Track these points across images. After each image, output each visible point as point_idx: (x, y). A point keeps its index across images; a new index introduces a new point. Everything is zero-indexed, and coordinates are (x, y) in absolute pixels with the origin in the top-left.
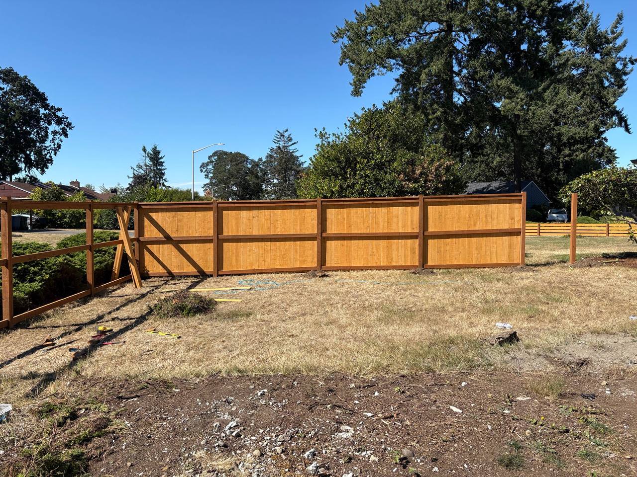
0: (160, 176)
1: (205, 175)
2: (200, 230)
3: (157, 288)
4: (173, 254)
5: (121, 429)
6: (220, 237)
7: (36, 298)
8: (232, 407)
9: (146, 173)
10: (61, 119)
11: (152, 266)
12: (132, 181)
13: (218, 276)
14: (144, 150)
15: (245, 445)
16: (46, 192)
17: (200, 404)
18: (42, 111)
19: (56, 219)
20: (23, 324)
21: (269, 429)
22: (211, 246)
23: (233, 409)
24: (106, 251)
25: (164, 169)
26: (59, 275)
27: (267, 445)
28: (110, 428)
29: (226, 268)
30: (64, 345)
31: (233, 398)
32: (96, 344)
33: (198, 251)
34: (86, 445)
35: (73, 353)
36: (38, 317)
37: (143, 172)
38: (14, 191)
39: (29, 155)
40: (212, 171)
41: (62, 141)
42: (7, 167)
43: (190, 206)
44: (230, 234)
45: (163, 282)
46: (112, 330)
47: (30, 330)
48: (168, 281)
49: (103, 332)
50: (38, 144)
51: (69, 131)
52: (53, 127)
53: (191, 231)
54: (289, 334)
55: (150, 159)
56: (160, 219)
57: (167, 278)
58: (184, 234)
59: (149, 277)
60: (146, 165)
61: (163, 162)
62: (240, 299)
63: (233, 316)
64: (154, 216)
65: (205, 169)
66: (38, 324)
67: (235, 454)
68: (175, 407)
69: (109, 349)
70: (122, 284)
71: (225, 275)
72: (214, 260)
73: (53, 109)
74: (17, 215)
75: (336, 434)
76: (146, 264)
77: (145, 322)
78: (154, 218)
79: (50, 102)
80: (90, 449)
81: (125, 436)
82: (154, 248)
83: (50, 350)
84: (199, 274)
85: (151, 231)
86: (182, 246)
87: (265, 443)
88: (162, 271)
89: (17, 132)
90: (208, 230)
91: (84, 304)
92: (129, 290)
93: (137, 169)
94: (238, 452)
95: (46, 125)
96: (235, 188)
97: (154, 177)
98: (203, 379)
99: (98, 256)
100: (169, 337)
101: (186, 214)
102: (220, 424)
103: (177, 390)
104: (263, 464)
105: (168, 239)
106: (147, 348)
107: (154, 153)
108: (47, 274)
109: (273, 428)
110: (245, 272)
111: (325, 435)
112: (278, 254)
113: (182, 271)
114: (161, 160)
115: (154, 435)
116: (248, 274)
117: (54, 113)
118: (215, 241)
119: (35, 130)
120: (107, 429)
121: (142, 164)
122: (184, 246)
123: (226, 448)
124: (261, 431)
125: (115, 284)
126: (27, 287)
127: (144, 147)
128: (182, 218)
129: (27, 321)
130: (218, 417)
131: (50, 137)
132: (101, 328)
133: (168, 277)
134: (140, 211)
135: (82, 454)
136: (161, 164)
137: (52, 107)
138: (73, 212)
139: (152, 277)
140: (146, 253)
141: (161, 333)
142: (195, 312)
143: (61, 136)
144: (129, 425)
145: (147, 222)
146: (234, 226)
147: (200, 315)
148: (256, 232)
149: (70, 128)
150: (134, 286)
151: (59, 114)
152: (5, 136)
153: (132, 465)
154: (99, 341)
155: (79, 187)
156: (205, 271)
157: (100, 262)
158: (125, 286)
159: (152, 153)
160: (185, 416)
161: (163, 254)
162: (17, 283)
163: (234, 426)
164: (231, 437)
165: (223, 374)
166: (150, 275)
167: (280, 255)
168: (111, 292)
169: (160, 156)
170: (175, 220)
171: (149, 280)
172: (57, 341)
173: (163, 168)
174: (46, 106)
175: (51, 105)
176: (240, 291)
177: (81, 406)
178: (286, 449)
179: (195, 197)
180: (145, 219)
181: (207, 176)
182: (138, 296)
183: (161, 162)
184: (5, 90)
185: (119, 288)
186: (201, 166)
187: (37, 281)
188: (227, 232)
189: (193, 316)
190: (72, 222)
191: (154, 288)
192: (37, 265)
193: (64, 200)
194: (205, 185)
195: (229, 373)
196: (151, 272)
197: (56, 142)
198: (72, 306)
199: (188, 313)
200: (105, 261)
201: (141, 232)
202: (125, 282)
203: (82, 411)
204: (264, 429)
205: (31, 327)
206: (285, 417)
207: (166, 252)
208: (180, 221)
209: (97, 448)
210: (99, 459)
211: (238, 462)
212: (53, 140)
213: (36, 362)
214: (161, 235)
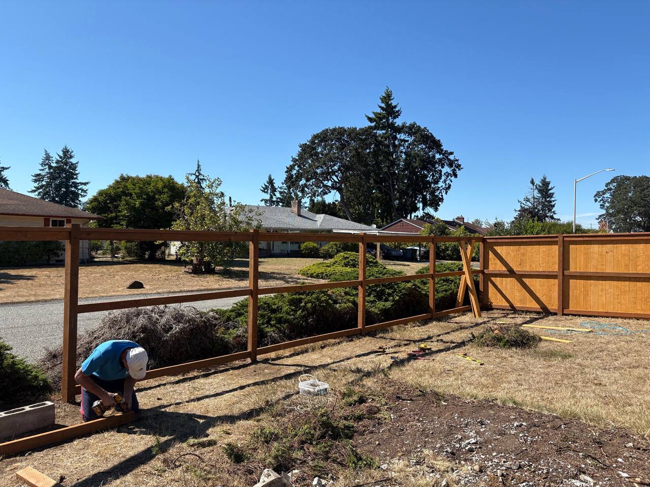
0: (548, 209)
1: (601, 205)
2: (544, 265)
3: (493, 320)
4: (516, 288)
5: (385, 419)
6: (566, 273)
7: (387, 315)
8: (482, 428)
9: (534, 206)
10: (453, 161)
11: (494, 298)
12: (517, 214)
13: (563, 314)
14: (532, 182)
15: (471, 460)
16: (434, 228)
17: (456, 418)
18: (438, 156)
19: (441, 252)
20: (372, 334)
21: (503, 455)
22: (555, 283)
23: (481, 430)
24: (452, 281)
25: (554, 201)
26: (407, 298)
27: (491, 466)
28: (378, 416)
29: (573, 307)
30: (390, 353)
31: (489, 422)
32: (412, 357)
33: (541, 287)
34: (358, 422)
35: (393, 360)
36: (384, 330)
37: (530, 205)
38: (410, 227)
39: (426, 195)
40: (609, 200)
41: (452, 182)
42: (408, 207)
43: (533, 240)
44: (578, 270)
45: (503, 315)
46: (431, 349)
47: (375, 339)
48: (508, 314)
49: (422, 349)
50: (432, 185)
51: (458, 172)
52: (446, 169)
53: (534, 265)
54: (596, 382)
55: (538, 191)
56: (504, 253)
57: (508, 312)
58: (527, 268)
59: (492, 309)
60: (534, 198)
61: (553, 194)
62: (570, 340)
63: (550, 355)
64: (498, 249)
65: (600, 199)
66: (382, 335)
67: (459, 462)
68: (434, 415)
69: (420, 363)
70: (464, 312)
71: (571, 314)
72: (559, 297)
73: (446, 154)
74: (411, 247)
75: (570, 480)
76: (490, 295)
77: (464, 347)
78: (498, 251)
79: (444, 148)
80: (358, 426)
81: (386, 424)
82: (497, 281)
83: (378, 355)
84: (542, 311)
85: (495, 264)
86: (525, 280)
87: (490, 464)
88: (505, 304)
89: (417, 176)
90: (552, 265)
91: (424, 325)
92: (467, 319)
93: (524, 202)
94: (463, 462)
95: (440, 168)
96: (638, 219)
97: (542, 209)
98: (474, 400)
99: (445, 285)
100: (473, 362)
101: (529, 248)
102: (462, 438)
103: (444, 403)
104: (477, 478)
105: (511, 273)
106: (448, 368)
107: (543, 185)
108: (397, 296)
109: (507, 455)
110: (596, 314)
111: (558, 477)
112: (639, 296)
113: (524, 306)
114: (550, 192)
115: (407, 430)
116: (598, 317)
117: (447, 157)
118: (561, 277)
119: (431, 174)
120: (375, 415)
121: (530, 197)
122: (527, 281)
123: (453, 455)
124: (494, 454)
125: (457, 311)
126: (381, 305)
127: (533, 180)
128: (525, 251)
129: (375, 331)
130: (464, 432)
131: (443, 178)
132: (422, 346)
133: (510, 310)
134: (485, 245)
135: (353, 427)
136: (551, 195)
137: (446, 151)
138: (455, 246)
139: (494, 309)
140: (490, 284)
141: (468, 358)
142: (512, 345)
143: (451, 177)
144: (392, 417)
145: (491, 255)
146: (582, 261)
147: (516, 349)
148: (609, 269)
149: (459, 170)
150: (474, 316)
151: (451, 157)
152: (408, 181)
153: (379, 444)
154: (415, 355)
155: (463, 222)
156: (549, 308)
157: (446, 291)
158: (465, 315)
159: (541, 184)
160: (437, 424)
161: (506, 288)
162: (375, 301)
163: (473, 443)
164: (464, 450)
165: (499, 402)
166: (494, 307)
167: (642, 297)
168: (451, 318)
169: (550, 187)
170: (519, 254)
171: (491, 312)
172: (387, 350)
173: (553, 199)
174: (440, 151)
175: (444, 150)
176: (576, 333)
177: (371, 397)
178: (507, 474)
179: (576, 230)
180: (490, 252)
181: (602, 206)
182: (472, 325)
183: (551, 194)
184: (409, 142)
185: (459, 316)
186: (595, 195)
187: (390, 301)
188: (574, 268)
189: (509, 348)
190: (453, 255)
191: (490, 319)
192: (391, 288)
193: (448, 234)
194: (600, 216)
195: (504, 403)
196: (494, 304)
197: (447, 182)
198: (414, 325)
199: (505, 345)
200: (451, 289)
201: (486, 265)
202: (467, 311)
203: (370, 401)
204: (499, 453)
205: (377, 336)
206: (526, 450)
207: (508, 285)
208: (523, 254)
209: (364, 426)
210: (362, 434)
211: (455, 468)
212: (445, 181)
213: (366, 362)
214: (504, 269)
